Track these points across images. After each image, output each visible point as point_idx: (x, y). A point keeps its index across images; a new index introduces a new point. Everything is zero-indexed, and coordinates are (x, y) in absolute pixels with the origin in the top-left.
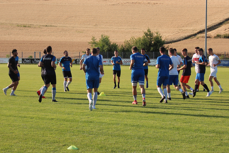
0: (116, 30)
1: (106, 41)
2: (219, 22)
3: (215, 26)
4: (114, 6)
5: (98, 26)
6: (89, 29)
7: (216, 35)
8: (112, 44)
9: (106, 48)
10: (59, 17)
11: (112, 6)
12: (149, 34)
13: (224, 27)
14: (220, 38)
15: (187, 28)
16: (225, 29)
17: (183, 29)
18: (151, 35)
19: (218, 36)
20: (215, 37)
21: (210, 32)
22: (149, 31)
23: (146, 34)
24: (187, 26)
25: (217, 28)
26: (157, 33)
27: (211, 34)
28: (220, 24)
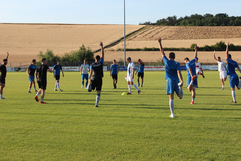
0: (45, 46)
2: (118, 40)
3: (115, 43)
4: (41, 29)
5: (31, 43)
6: (25, 45)
7: (118, 49)
8: (55, 56)
9: (51, 59)
10: (2, 37)
11: (40, 29)
12: (83, 48)
13: (121, 43)
14: (121, 51)
15: (96, 44)
16: (122, 45)
17: (94, 45)
18: (84, 49)
19: (119, 50)
20: (117, 51)
21: (113, 47)
22: (83, 46)
23: (81, 49)
24: (96, 43)
25: (117, 44)
26: (88, 48)
27: (114, 48)
28: (118, 41)
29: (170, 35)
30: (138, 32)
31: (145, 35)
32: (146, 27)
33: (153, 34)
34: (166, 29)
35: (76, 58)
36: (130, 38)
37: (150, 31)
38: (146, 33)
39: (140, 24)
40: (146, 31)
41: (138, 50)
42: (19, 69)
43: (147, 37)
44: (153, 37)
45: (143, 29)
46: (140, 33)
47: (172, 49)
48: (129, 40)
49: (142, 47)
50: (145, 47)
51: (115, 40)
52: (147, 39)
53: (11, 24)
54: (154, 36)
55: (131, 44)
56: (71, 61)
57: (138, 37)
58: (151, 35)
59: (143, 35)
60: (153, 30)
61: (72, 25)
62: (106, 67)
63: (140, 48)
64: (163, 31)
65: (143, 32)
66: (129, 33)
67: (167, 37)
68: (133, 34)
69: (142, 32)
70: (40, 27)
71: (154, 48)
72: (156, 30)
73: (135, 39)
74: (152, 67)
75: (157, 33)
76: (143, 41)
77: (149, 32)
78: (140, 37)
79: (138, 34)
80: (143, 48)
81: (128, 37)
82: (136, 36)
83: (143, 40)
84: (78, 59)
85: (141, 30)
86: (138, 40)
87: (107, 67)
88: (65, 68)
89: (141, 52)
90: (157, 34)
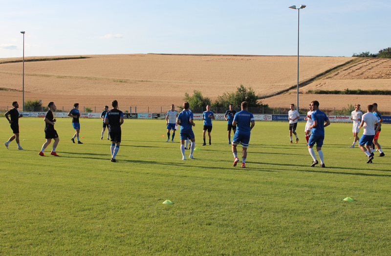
1: (198, 96)
3: (306, 82)
4: (208, 62)
5: (192, 81)
6: (183, 84)
7: (307, 91)
9: (200, 103)
10: (155, 72)
11: (206, 62)
12: (242, 90)
13: (315, 83)
14: (312, 93)
15: (279, 84)
16: (316, 85)
17: (276, 85)
18: (244, 90)
19: (310, 92)
20: (307, 93)
22: (242, 87)
23: (240, 90)
24: (279, 82)
26: (250, 89)
27: (303, 90)
28: (312, 80)
29: (388, 72)
30: (343, 67)
31: (351, 71)
32: (356, 60)
33: (363, 69)
34: (385, 64)
35: (232, 103)
36: (329, 76)
37: (361, 65)
38: (354, 68)
39: (354, 56)
40: (355, 66)
41: (337, 92)
42: (159, 115)
43: (354, 74)
44: (362, 74)
45: (351, 63)
46: (346, 68)
47: (386, 91)
48: (327, 78)
49: (342, 89)
50: (346, 89)
51: (307, 78)
52: (354, 77)
53: (171, 55)
54: (365, 74)
55: (328, 84)
56: (226, 106)
57: (341, 74)
58: (360, 71)
59: (349, 71)
60: (365, 64)
61: (252, 56)
62: (271, 116)
63: (339, 90)
64: (379, 66)
65: (350, 68)
66: (329, 69)
67: (383, 75)
68: (335, 70)
69: (348, 67)
70: (207, 59)
71: (360, 90)
72: (369, 64)
73: (336, 77)
74: (333, 116)
75: (370, 69)
76: (346, 80)
77: (358, 68)
78: (344, 74)
79: (342, 70)
80: (344, 90)
81: (328, 74)
82: (339, 73)
83: (348, 79)
84: (235, 103)
85: (348, 65)
86: (340, 79)
87: (273, 116)
88: (217, 116)
89: (341, 95)
90: (369, 71)
